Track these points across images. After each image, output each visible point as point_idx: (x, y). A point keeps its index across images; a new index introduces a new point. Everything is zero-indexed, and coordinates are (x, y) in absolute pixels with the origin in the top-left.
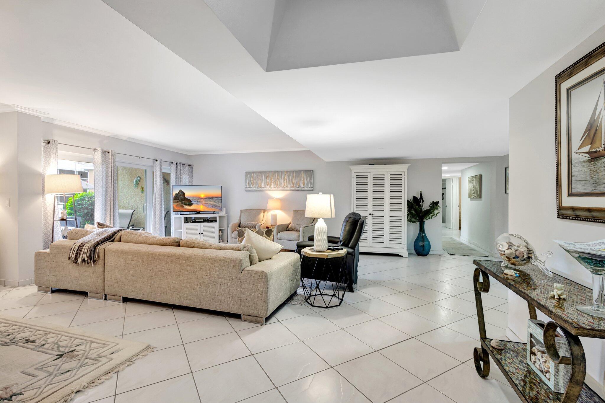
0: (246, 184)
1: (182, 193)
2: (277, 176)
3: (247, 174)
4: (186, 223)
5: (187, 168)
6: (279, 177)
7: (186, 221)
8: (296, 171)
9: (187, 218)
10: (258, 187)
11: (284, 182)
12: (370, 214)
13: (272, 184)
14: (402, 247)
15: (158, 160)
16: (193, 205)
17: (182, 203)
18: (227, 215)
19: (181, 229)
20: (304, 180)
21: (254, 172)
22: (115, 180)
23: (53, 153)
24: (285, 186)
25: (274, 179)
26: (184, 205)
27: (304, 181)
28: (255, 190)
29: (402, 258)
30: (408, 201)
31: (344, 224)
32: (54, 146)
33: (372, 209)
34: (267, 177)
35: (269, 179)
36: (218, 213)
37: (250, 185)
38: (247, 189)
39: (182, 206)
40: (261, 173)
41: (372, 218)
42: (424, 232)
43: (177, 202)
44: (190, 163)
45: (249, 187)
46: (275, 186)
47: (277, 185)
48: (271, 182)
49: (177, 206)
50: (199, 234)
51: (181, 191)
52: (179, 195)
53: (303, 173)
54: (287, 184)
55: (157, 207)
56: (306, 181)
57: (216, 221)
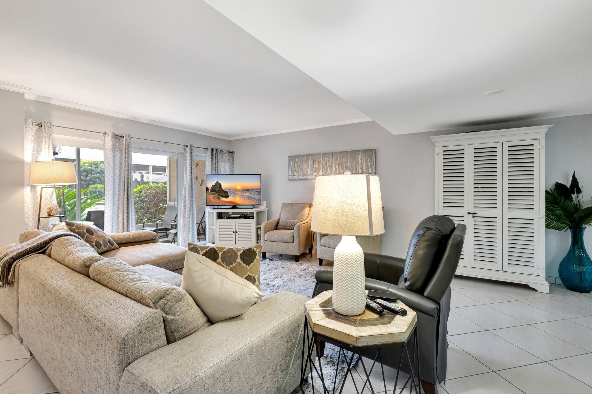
0: (289, 172)
1: (218, 185)
2: (327, 159)
3: (292, 158)
4: (220, 219)
5: (226, 155)
6: (329, 160)
7: (220, 216)
8: (351, 151)
9: (221, 212)
10: (303, 175)
11: (335, 167)
12: (469, 213)
13: (321, 170)
14: (535, 273)
15: (188, 146)
16: (230, 197)
17: (219, 195)
18: (268, 211)
19: (214, 226)
20: (362, 162)
21: (298, 156)
22: (129, 169)
23: (45, 137)
24: (337, 172)
25: (322, 163)
26: (221, 198)
27: (362, 164)
28: (300, 179)
29: (534, 292)
30: (547, 192)
31: (415, 241)
32: (46, 128)
33: (472, 205)
34: (314, 162)
35: (317, 163)
36: (258, 207)
37: (294, 173)
38: (290, 178)
39: (219, 199)
40: (307, 156)
41: (472, 220)
42: (582, 248)
43: (214, 194)
44: (231, 150)
45: (292, 175)
46: (324, 173)
47: (327, 171)
48: (319, 168)
49: (213, 198)
50: (234, 232)
51: (217, 183)
52: (216, 186)
53: (361, 154)
54: (339, 170)
55: (187, 200)
56: (366, 164)
57: (252, 218)
